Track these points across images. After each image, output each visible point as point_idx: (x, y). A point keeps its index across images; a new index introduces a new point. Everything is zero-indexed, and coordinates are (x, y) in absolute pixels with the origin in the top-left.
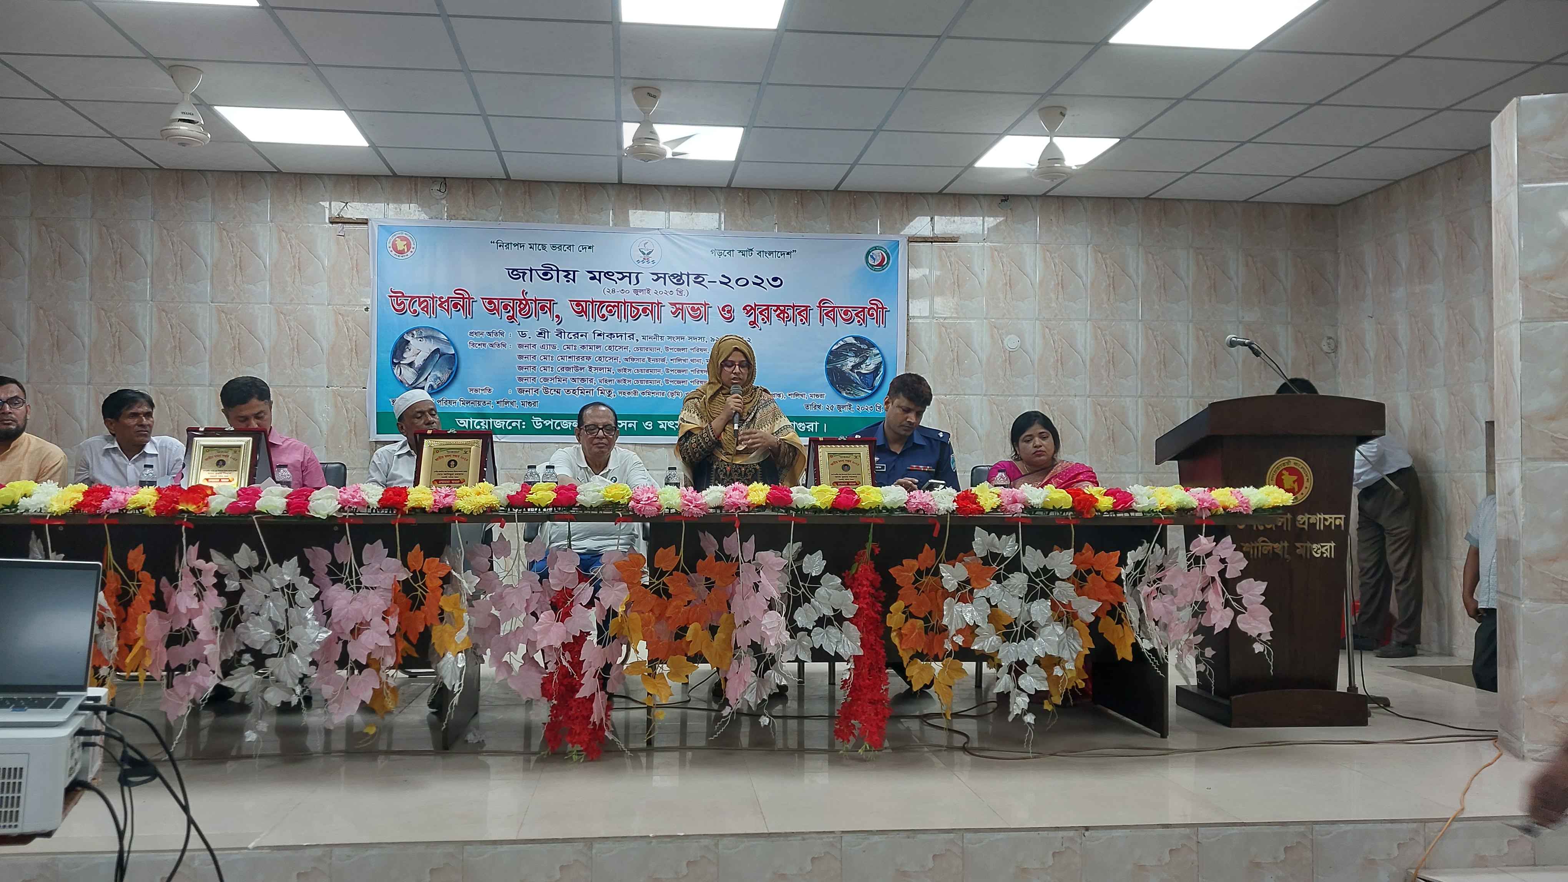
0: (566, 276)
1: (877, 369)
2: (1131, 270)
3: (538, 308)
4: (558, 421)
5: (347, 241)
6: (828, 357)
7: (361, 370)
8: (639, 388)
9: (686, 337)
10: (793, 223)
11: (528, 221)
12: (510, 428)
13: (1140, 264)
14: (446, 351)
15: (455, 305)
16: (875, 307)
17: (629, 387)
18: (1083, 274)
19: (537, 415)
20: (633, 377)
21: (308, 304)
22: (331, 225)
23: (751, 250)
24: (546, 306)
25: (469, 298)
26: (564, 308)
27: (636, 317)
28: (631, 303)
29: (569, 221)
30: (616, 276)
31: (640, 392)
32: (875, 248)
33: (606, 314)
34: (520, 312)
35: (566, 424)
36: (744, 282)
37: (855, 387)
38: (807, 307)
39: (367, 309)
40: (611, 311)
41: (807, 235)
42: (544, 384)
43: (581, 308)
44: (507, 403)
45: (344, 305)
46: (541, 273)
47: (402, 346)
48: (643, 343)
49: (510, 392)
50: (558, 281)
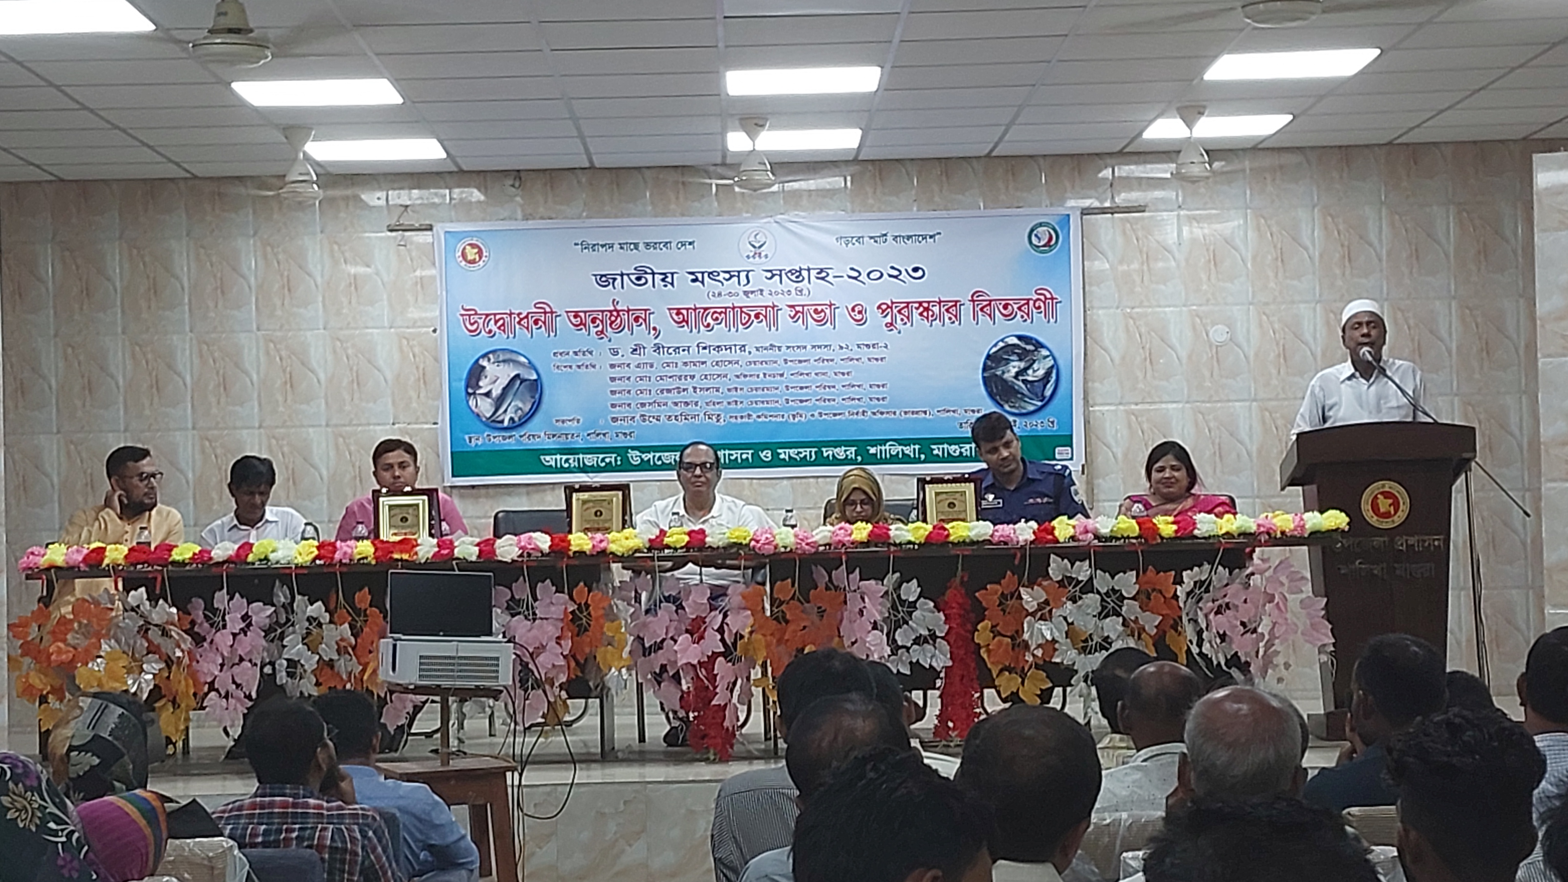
0: (663, 280)
1: (1048, 374)
2: (1373, 237)
3: (632, 320)
4: (658, 455)
5: (409, 251)
6: (985, 364)
7: (430, 402)
8: (755, 410)
9: (809, 347)
10: (937, 199)
11: (616, 217)
12: (603, 464)
13: (1384, 226)
14: (526, 377)
15: (536, 322)
16: (1042, 298)
17: (742, 410)
18: (1308, 244)
19: (633, 448)
20: (747, 397)
21: (367, 328)
22: (389, 234)
23: (885, 235)
24: (640, 317)
25: (552, 312)
26: (661, 319)
27: (747, 325)
28: (741, 308)
29: (665, 213)
30: (722, 275)
31: (754, 416)
32: (1041, 225)
33: (712, 323)
34: (611, 325)
35: (671, 457)
36: (878, 274)
37: (1022, 399)
38: (956, 302)
39: (435, 331)
40: (717, 319)
41: (953, 213)
42: (642, 411)
43: (682, 316)
44: (598, 435)
45: (408, 327)
46: (633, 277)
47: (476, 373)
48: (756, 356)
49: (601, 422)
50: (654, 286)
